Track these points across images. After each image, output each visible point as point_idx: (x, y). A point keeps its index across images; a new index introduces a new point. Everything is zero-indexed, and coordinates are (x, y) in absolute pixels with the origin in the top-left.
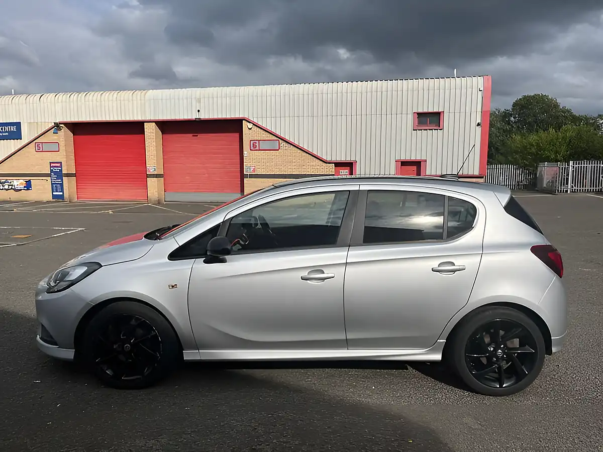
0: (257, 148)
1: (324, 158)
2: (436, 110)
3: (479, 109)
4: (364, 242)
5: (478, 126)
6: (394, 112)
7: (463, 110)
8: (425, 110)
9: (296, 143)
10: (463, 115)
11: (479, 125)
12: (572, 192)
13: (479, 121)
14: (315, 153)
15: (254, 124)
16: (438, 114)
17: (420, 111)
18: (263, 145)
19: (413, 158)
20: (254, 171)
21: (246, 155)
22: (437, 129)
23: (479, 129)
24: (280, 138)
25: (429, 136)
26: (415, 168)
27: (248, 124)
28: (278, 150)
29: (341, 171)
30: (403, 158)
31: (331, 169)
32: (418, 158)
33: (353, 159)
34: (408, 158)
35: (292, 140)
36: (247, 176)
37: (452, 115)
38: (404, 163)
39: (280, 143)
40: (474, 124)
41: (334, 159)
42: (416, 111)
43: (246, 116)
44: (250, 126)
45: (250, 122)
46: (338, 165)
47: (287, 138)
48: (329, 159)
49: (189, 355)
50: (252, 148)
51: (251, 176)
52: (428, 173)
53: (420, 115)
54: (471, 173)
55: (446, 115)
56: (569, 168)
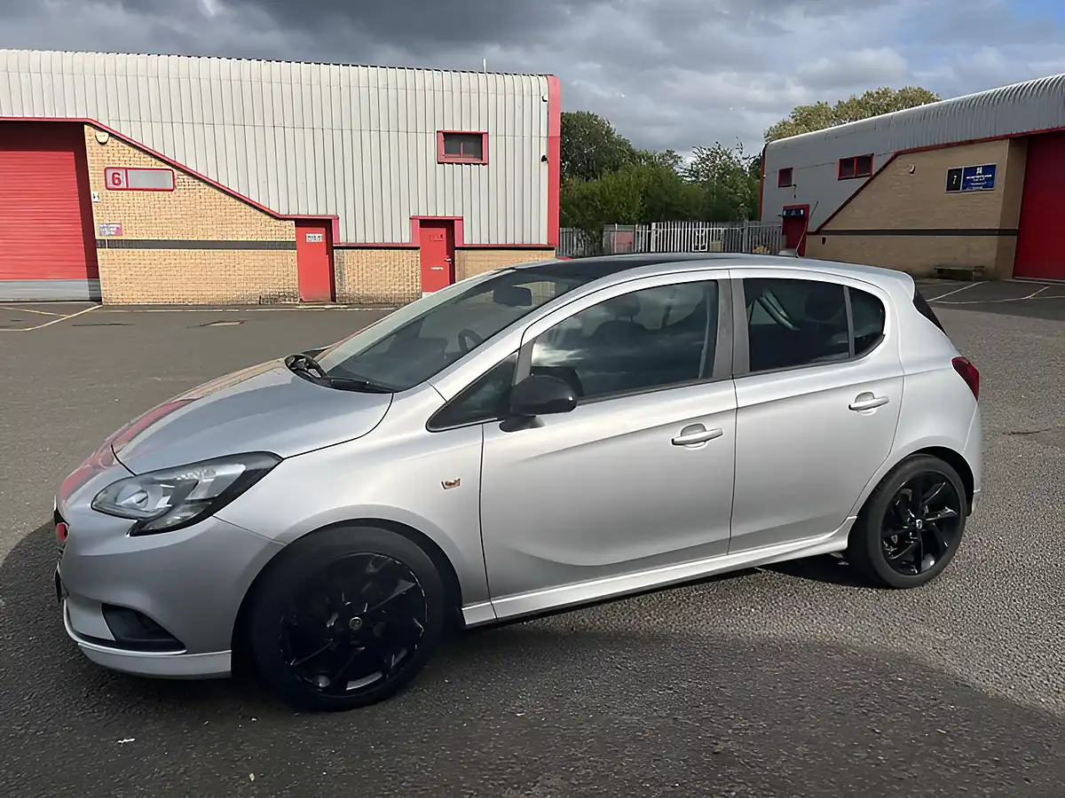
0: (123, 185)
1: (274, 208)
2: (474, 130)
3: (544, 133)
4: (751, 370)
5: (543, 161)
6: (402, 127)
7: (518, 132)
8: (457, 129)
9: (212, 177)
11: (544, 159)
13: (544, 153)
14: (254, 198)
15: (111, 135)
16: (478, 138)
17: (448, 129)
18: (136, 179)
19: (440, 214)
20: (119, 231)
21: (96, 199)
22: (478, 164)
23: (545, 166)
24: (173, 166)
25: (465, 174)
26: (443, 231)
27: (99, 134)
28: (172, 190)
29: (307, 235)
30: (423, 213)
31: (288, 232)
32: (449, 214)
33: (331, 212)
34: (431, 214)
35: (201, 171)
36: (103, 244)
37: (500, 139)
38: (426, 223)
39: (175, 174)
40: (537, 159)
41: (293, 212)
42: (441, 129)
43: (92, 116)
44: (103, 137)
45: (102, 130)
46: (302, 223)
47: (191, 166)
48: (283, 212)
49: (474, 614)
50: (111, 185)
51: (113, 244)
52: (467, 241)
53: (448, 136)
54: (535, 242)
55: (491, 139)
56: (650, 234)
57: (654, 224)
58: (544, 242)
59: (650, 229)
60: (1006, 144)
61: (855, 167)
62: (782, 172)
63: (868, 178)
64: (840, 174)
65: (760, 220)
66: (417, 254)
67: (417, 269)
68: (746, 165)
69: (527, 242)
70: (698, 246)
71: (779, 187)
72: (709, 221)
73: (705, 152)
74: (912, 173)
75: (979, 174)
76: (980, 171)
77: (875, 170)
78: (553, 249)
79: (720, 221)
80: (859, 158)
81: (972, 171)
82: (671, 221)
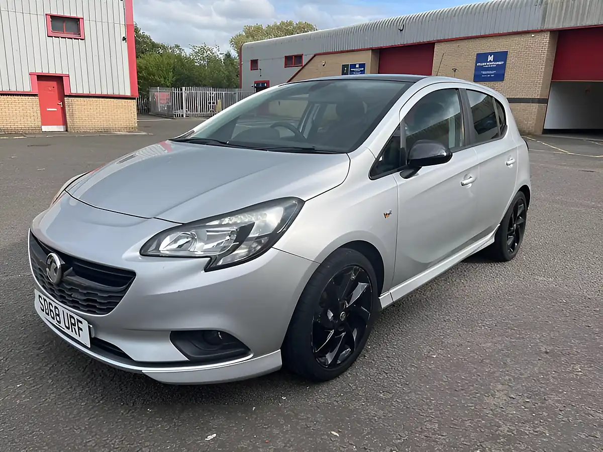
2: (73, 15)
3: (123, 22)
6: (18, 9)
7: (105, 20)
8: (60, 13)
10: (105, 25)
11: (124, 39)
12: (187, 116)
13: (124, 35)
16: (76, 21)
17: (54, 13)
19: (52, 72)
22: (78, 39)
23: (125, 44)
25: (68, 46)
26: (54, 84)
30: (39, 71)
32: (59, 72)
34: (45, 71)
37: (93, 24)
38: (41, 78)
40: (119, 39)
42: (49, 13)
52: (73, 91)
53: (54, 18)
54: (122, 93)
55: (86, 23)
56: (182, 93)
57: (184, 88)
58: (128, 93)
59: (181, 90)
60: (370, 52)
61: (293, 60)
62: (252, 61)
63: (301, 67)
64: (286, 65)
65: (241, 88)
66: (36, 99)
67: (37, 109)
68: (222, 57)
69: (116, 93)
70: (210, 102)
71: (251, 70)
72: (214, 88)
73: (197, 48)
74: (324, 65)
75: (357, 68)
76: (357, 66)
77: (304, 63)
78: (135, 99)
79: (219, 88)
80: (296, 56)
81: (354, 66)
82: (192, 87)
